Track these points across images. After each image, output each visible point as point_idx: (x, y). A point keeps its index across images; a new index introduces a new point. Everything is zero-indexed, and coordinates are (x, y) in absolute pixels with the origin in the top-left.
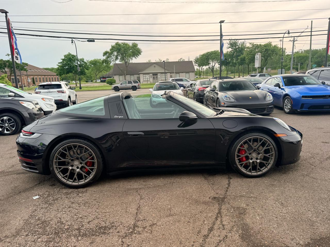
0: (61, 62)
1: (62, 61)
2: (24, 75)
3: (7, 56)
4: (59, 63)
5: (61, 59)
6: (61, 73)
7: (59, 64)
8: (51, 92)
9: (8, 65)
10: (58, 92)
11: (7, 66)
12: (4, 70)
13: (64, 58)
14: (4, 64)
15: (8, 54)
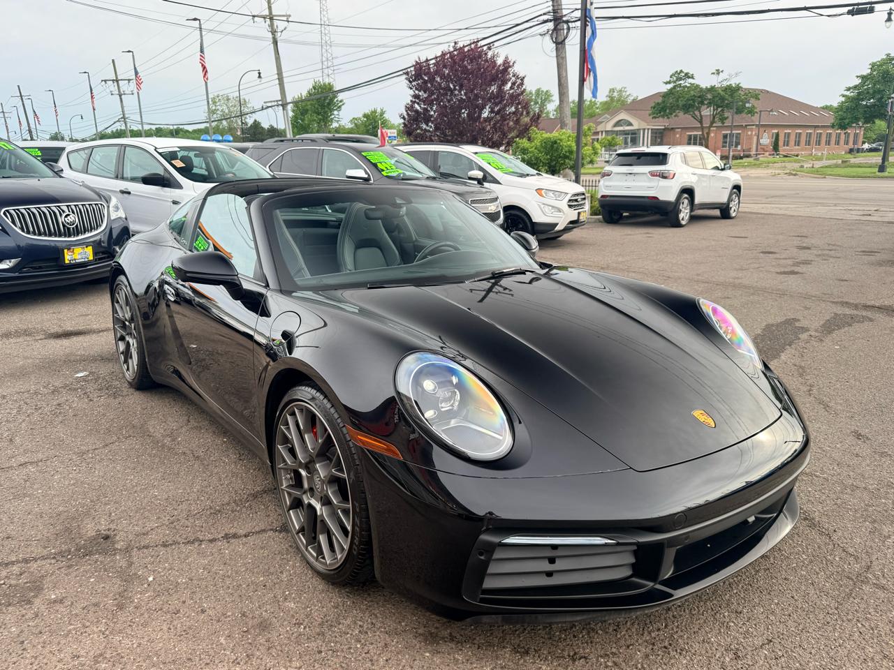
0: (855, 87)
1: (858, 81)
2: (753, 125)
3: (715, 76)
4: (848, 89)
5: (857, 77)
6: (845, 119)
7: (848, 93)
8: (635, 174)
9: (710, 99)
10: (653, 174)
11: (706, 102)
12: (697, 113)
13: (866, 71)
14: (699, 97)
15: (718, 70)
